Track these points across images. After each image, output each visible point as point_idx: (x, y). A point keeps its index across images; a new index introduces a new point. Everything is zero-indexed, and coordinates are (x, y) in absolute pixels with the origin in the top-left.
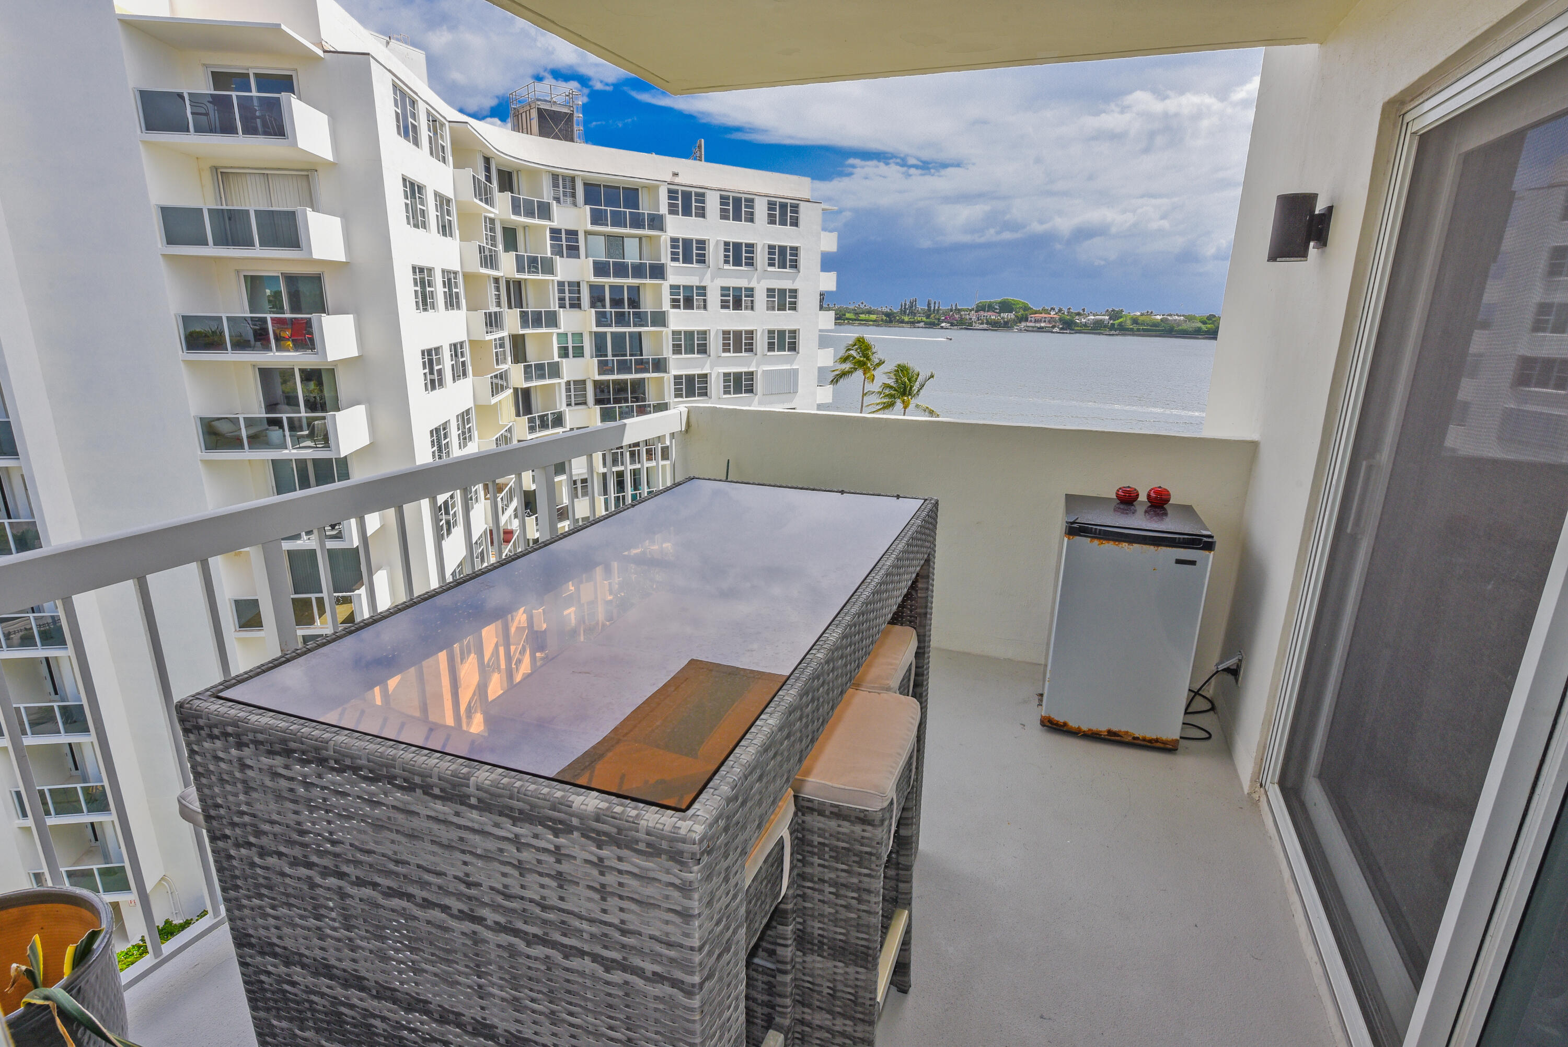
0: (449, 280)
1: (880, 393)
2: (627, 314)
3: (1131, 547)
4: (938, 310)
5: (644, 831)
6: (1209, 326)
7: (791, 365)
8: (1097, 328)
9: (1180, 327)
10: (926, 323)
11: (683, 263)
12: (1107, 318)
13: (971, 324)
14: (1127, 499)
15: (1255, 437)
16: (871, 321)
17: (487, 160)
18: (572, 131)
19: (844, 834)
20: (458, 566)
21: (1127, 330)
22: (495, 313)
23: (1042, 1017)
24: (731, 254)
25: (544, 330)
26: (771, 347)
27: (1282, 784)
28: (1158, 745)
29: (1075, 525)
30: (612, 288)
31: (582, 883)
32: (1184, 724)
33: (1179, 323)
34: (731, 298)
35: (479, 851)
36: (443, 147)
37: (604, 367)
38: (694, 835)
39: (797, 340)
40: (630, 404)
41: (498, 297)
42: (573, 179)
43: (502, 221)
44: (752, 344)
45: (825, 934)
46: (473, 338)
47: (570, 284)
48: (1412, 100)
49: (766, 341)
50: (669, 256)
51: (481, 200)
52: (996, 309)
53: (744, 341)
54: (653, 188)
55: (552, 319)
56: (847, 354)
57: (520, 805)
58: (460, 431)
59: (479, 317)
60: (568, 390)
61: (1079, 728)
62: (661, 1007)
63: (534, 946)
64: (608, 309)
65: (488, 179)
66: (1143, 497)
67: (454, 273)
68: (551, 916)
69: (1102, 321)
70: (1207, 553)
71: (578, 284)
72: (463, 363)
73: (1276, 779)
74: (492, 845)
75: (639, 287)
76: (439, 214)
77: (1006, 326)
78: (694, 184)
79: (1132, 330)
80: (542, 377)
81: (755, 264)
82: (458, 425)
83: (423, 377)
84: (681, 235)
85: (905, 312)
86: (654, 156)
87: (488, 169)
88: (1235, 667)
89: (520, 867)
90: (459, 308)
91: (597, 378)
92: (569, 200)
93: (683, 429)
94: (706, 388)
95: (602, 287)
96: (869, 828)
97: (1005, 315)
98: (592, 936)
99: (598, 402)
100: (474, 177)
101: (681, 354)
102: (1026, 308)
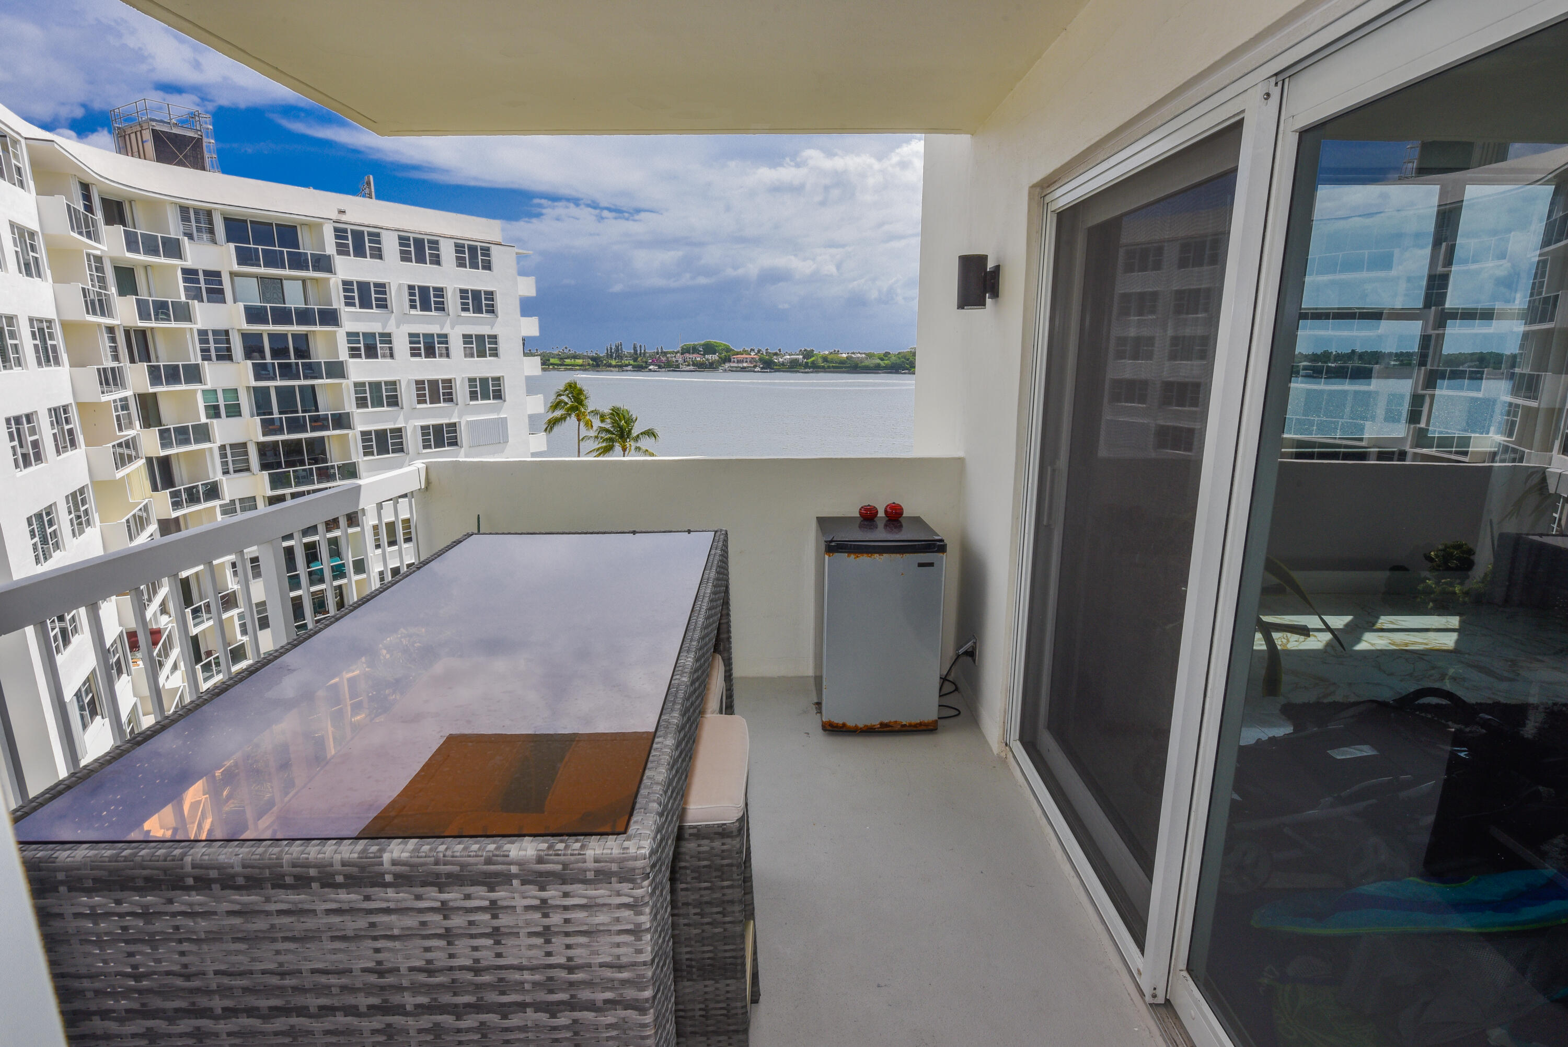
0: (41, 330)
1: (597, 437)
2: (294, 366)
3: (881, 557)
4: (645, 353)
5: (592, 859)
6: (886, 362)
7: (498, 414)
8: (793, 367)
9: (863, 364)
10: (634, 367)
11: (360, 307)
12: (801, 357)
13: (678, 366)
14: (868, 516)
15: (960, 454)
16: (578, 365)
17: (86, 188)
18: (203, 158)
19: (704, 852)
20: (84, 684)
21: (819, 367)
22: (113, 369)
23: (879, 986)
24: (417, 298)
25: (183, 387)
26: (473, 396)
27: (1022, 739)
28: (923, 728)
29: (833, 544)
30: (271, 336)
31: (523, 932)
32: (940, 706)
33: (862, 361)
34: (422, 346)
35: (396, 932)
36: (19, 170)
37: (269, 426)
38: (643, 851)
39: (502, 388)
40: (307, 467)
41: (115, 349)
42: (209, 213)
43: (112, 260)
44: (451, 394)
45: (693, 956)
46: (82, 399)
47: (215, 332)
48: (1049, 186)
49: (467, 390)
50: (343, 300)
51: (81, 233)
52: (700, 351)
53: (441, 391)
54: (315, 226)
55: (194, 374)
56: (558, 400)
57: (449, 868)
58: (73, 515)
59: (90, 374)
60: (223, 455)
61: (856, 726)
62: (614, 1033)
63: (465, 1017)
64: (269, 360)
65: (89, 208)
66: (881, 514)
67: (46, 321)
68: (486, 978)
69: (796, 361)
70: (941, 554)
71: (227, 332)
72: (71, 432)
73: (1017, 737)
74: (410, 921)
75: (307, 335)
76: (19, 249)
77: (711, 367)
78: (366, 223)
79: (823, 367)
80: (187, 441)
81: (446, 309)
82: (69, 508)
83: (11, 452)
84: (355, 277)
85: (611, 356)
86: (311, 191)
87: (87, 197)
88: (971, 650)
89: (448, 935)
90: (57, 362)
91: (262, 439)
92: (205, 236)
93: (423, 487)
94: (401, 443)
95: (259, 336)
96: (728, 841)
97: (709, 357)
98: (535, 984)
99: (264, 467)
100: (68, 206)
101: (368, 407)
102: (728, 350)
